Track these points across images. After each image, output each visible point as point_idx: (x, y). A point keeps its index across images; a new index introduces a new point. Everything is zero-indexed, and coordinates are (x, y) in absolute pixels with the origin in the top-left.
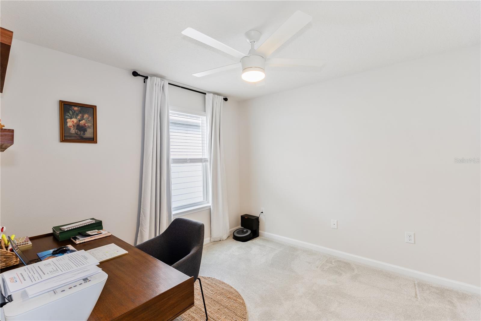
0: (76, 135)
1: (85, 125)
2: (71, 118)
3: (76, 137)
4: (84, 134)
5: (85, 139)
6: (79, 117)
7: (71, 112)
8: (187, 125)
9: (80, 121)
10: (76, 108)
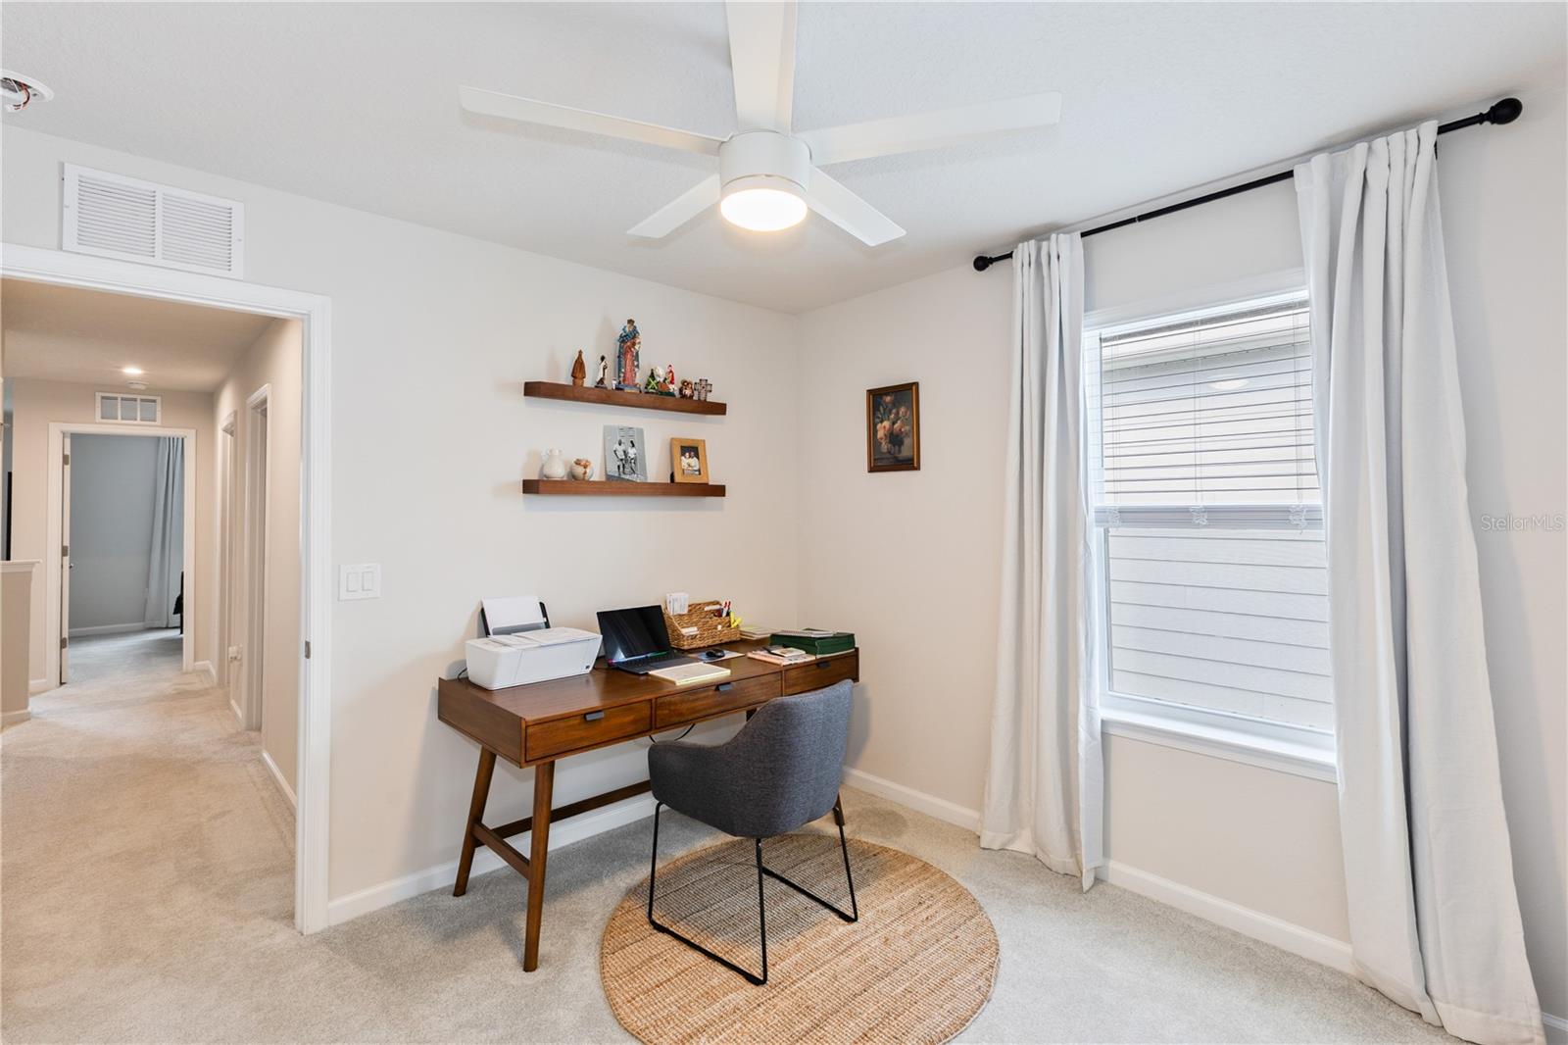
0: (888, 456)
1: (900, 430)
2: (882, 422)
3: (888, 459)
4: (900, 451)
5: (902, 461)
6: (892, 416)
7: (881, 409)
8: (1194, 361)
9: (894, 423)
10: (888, 399)
